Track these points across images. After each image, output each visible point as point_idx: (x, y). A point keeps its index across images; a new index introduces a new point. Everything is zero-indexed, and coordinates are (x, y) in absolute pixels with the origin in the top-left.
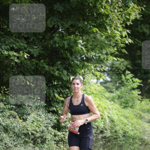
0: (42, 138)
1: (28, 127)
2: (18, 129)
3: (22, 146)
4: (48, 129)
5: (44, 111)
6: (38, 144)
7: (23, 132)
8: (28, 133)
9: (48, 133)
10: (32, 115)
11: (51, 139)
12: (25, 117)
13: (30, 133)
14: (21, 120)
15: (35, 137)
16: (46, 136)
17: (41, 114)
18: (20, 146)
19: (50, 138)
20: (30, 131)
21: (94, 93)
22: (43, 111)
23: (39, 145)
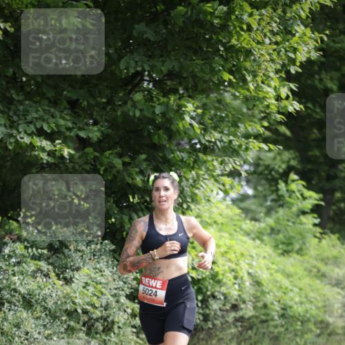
0: (105, 320)
1: (76, 297)
2: (53, 301)
3: (63, 338)
4: (118, 302)
5: (110, 263)
6: (96, 333)
7: (64, 308)
8: (76, 310)
9: (119, 309)
10: (85, 270)
11: (125, 324)
12: (68, 274)
13: (80, 311)
14: (61, 282)
15: (90, 319)
16: (114, 317)
17: (104, 268)
18: (58, 337)
19: (123, 321)
20: (80, 305)
21: (219, 222)
22: (107, 262)
23: (98, 336)
